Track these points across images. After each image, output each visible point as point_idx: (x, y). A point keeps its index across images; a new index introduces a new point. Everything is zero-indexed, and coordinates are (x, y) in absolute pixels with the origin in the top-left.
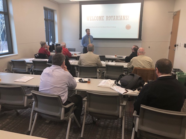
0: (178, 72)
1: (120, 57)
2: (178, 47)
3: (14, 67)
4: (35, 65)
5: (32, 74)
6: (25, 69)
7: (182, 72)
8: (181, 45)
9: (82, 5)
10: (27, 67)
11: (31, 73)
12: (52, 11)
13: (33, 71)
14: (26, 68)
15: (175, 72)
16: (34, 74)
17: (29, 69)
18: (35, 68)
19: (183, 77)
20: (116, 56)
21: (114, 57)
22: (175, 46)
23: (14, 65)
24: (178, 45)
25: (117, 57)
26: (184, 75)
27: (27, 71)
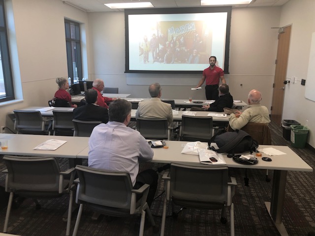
0: (294, 126)
1: (198, 103)
2: (289, 85)
3: (18, 124)
4: (56, 119)
5: (52, 134)
6: (39, 127)
7: (300, 124)
8: (295, 82)
9: (129, 16)
10: (43, 123)
11: (50, 132)
12: (78, 25)
13: (53, 129)
14: (41, 125)
15: (289, 125)
16: (54, 134)
17: (46, 126)
18: (56, 124)
19: (302, 133)
20: (190, 100)
21: (188, 102)
22: (286, 83)
23: (18, 120)
24: (289, 82)
25: (194, 102)
26: (304, 129)
27: (43, 130)
